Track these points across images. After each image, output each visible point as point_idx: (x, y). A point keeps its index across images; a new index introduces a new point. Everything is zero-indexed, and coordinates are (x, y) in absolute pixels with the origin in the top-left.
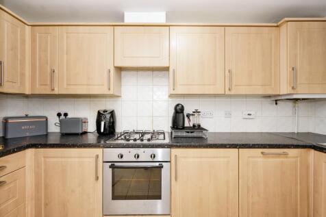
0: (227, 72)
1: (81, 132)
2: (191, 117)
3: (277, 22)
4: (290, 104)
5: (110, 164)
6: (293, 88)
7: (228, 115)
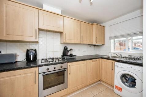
0: (81, 36)
1: (14, 61)
2: (69, 51)
3: (93, 23)
4: (93, 47)
5: (42, 74)
6: (96, 43)
7: (79, 50)
